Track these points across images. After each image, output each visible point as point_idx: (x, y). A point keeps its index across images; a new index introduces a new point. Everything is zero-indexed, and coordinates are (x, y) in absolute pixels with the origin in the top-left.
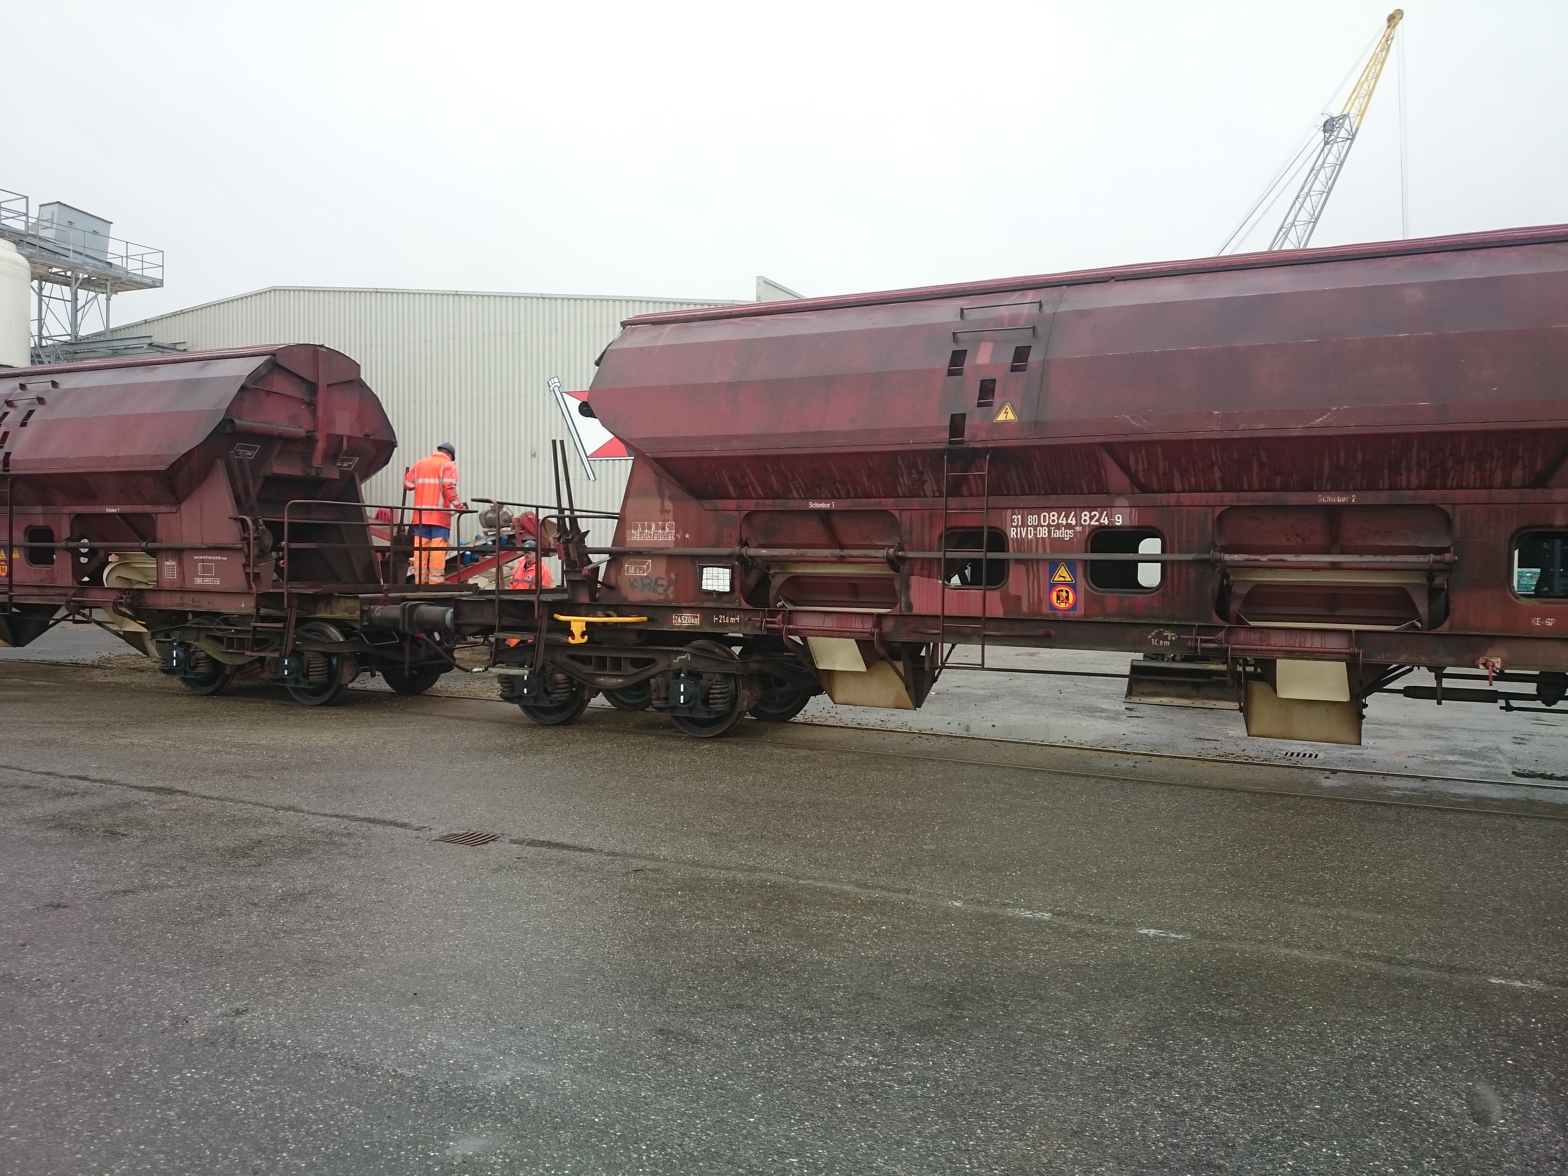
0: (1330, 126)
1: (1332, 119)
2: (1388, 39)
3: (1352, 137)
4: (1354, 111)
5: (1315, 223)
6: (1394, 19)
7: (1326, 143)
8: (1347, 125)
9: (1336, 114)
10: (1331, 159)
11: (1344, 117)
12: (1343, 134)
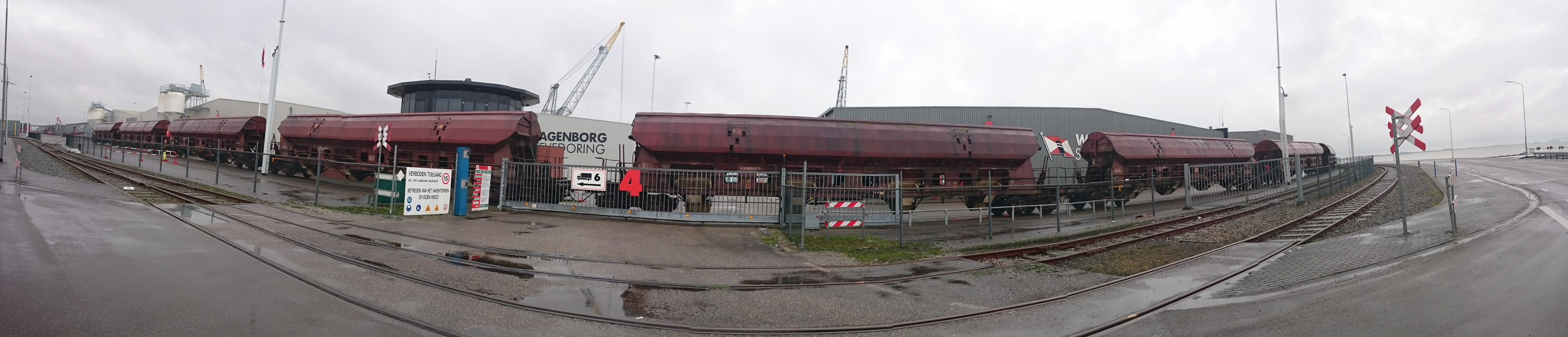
0: (601, 49)
1: (602, 47)
2: (620, 29)
3: (607, 53)
4: (608, 46)
5: (594, 75)
6: (622, 24)
7: (600, 53)
8: (606, 49)
9: (604, 46)
10: (600, 58)
11: (605, 47)
12: (604, 51)
